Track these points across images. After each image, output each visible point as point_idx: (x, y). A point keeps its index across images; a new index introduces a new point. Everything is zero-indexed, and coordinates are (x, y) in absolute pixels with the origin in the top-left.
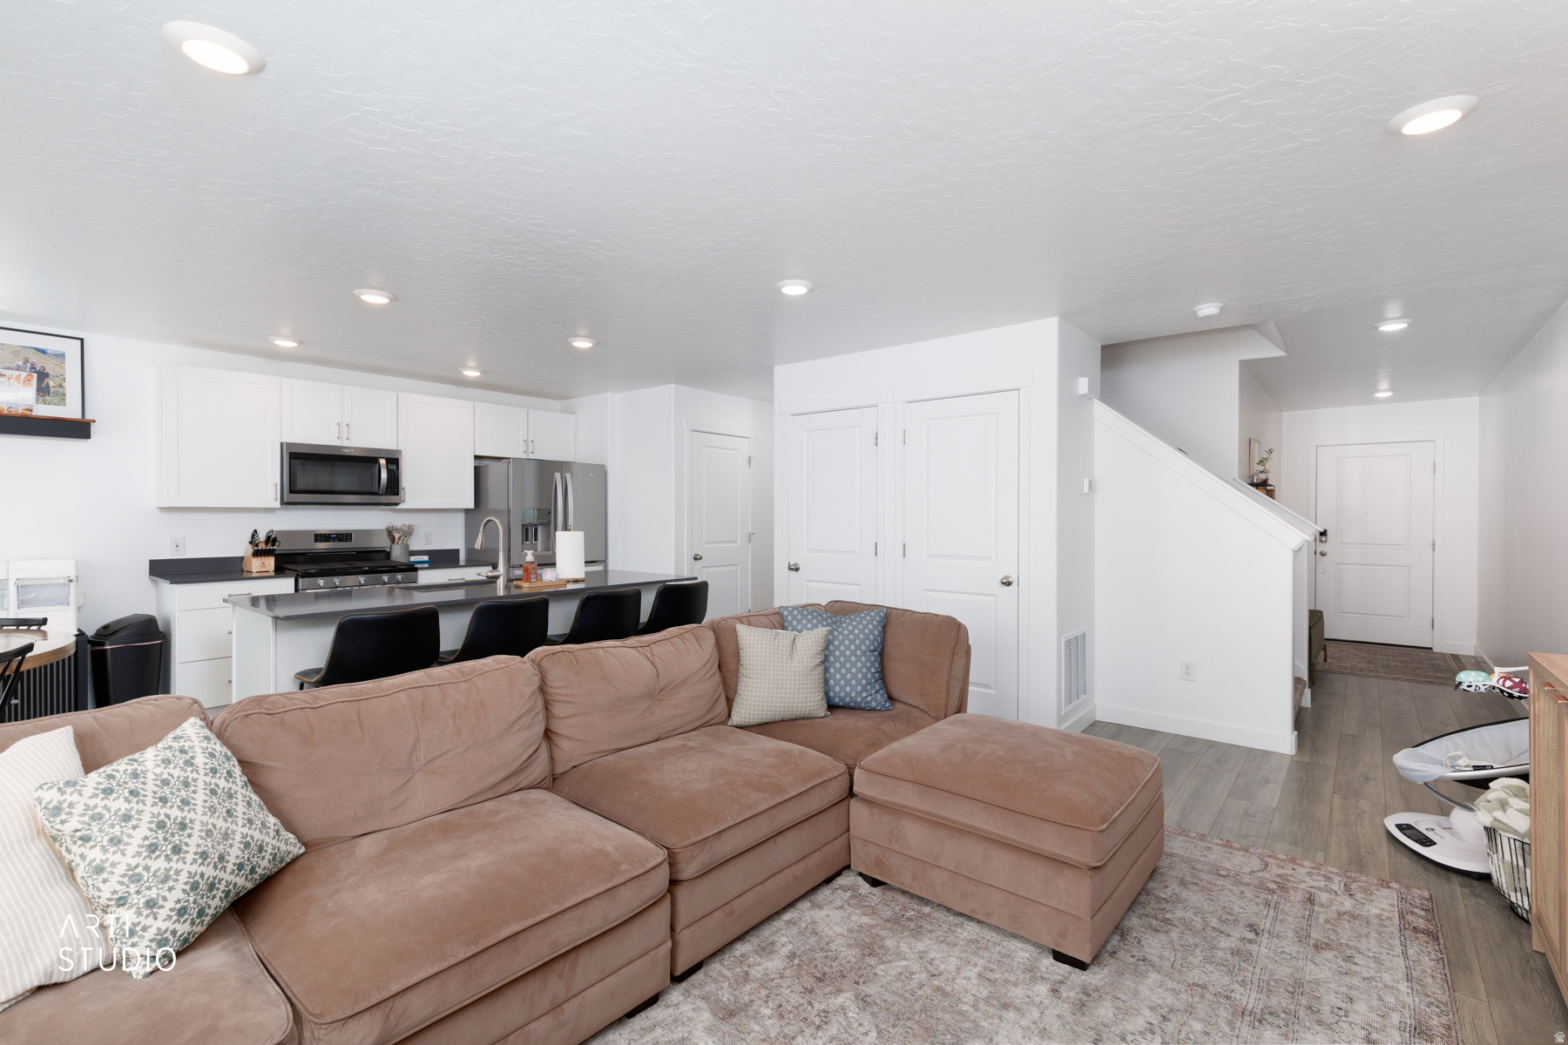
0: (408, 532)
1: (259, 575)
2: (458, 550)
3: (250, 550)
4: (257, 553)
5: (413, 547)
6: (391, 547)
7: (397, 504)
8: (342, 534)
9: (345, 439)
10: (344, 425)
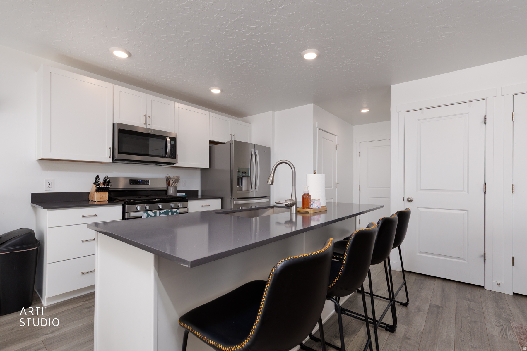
0: (177, 180)
1: (99, 203)
2: (198, 190)
3: (94, 188)
4: (99, 190)
5: (179, 188)
6: (168, 188)
7: (173, 164)
8: (144, 180)
9: (148, 125)
10: (148, 117)
